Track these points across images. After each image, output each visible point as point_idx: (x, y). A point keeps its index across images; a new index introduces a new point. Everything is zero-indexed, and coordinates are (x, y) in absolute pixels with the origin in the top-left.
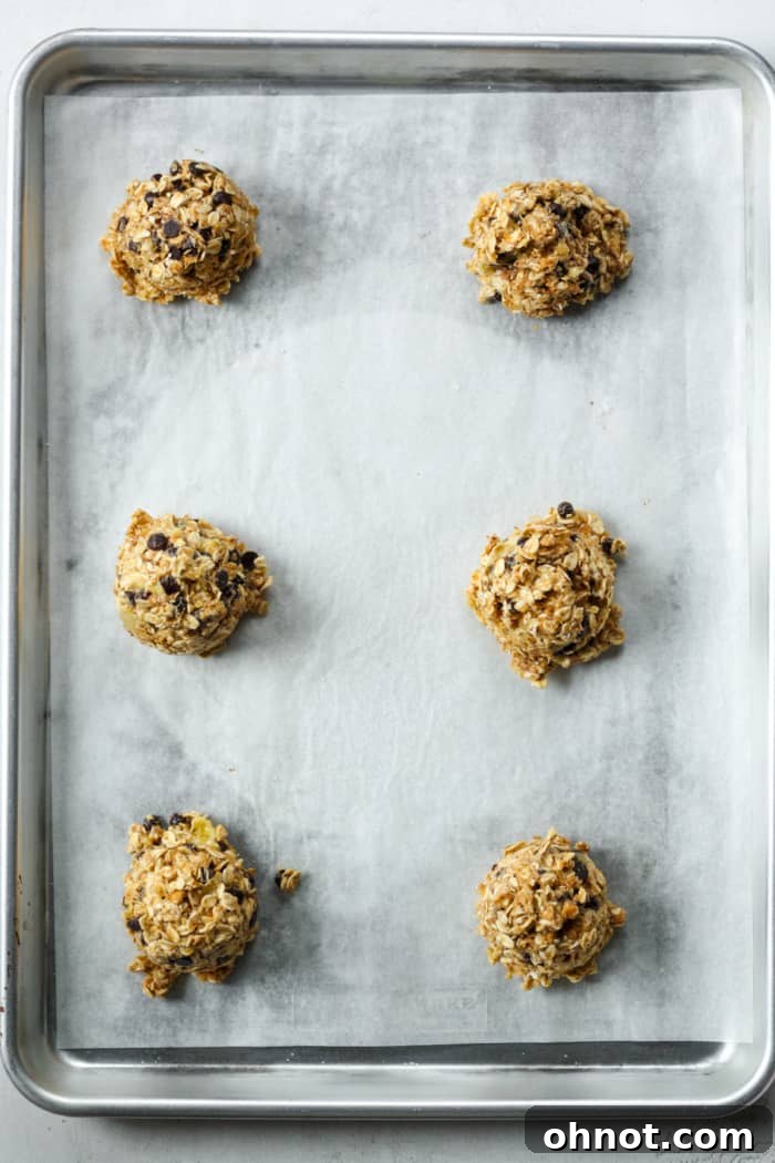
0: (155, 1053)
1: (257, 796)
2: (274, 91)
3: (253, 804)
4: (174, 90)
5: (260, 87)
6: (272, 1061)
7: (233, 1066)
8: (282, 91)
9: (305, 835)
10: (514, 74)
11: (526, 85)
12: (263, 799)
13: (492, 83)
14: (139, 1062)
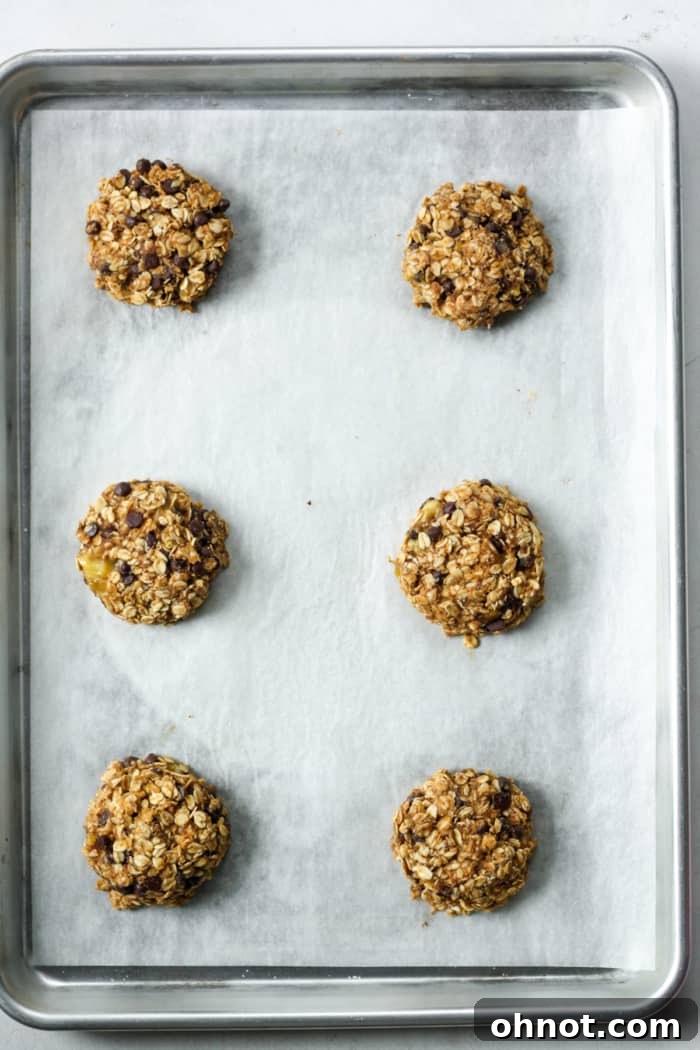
0: (123, 971)
1: (214, 741)
2: (214, 102)
3: (210, 747)
4: (124, 103)
5: (202, 99)
6: (230, 977)
7: (194, 983)
8: (222, 102)
9: (256, 774)
10: (430, 82)
11: (442, 92)
12: (219, 743)
13: (413, 91)
14: (109, 980)
